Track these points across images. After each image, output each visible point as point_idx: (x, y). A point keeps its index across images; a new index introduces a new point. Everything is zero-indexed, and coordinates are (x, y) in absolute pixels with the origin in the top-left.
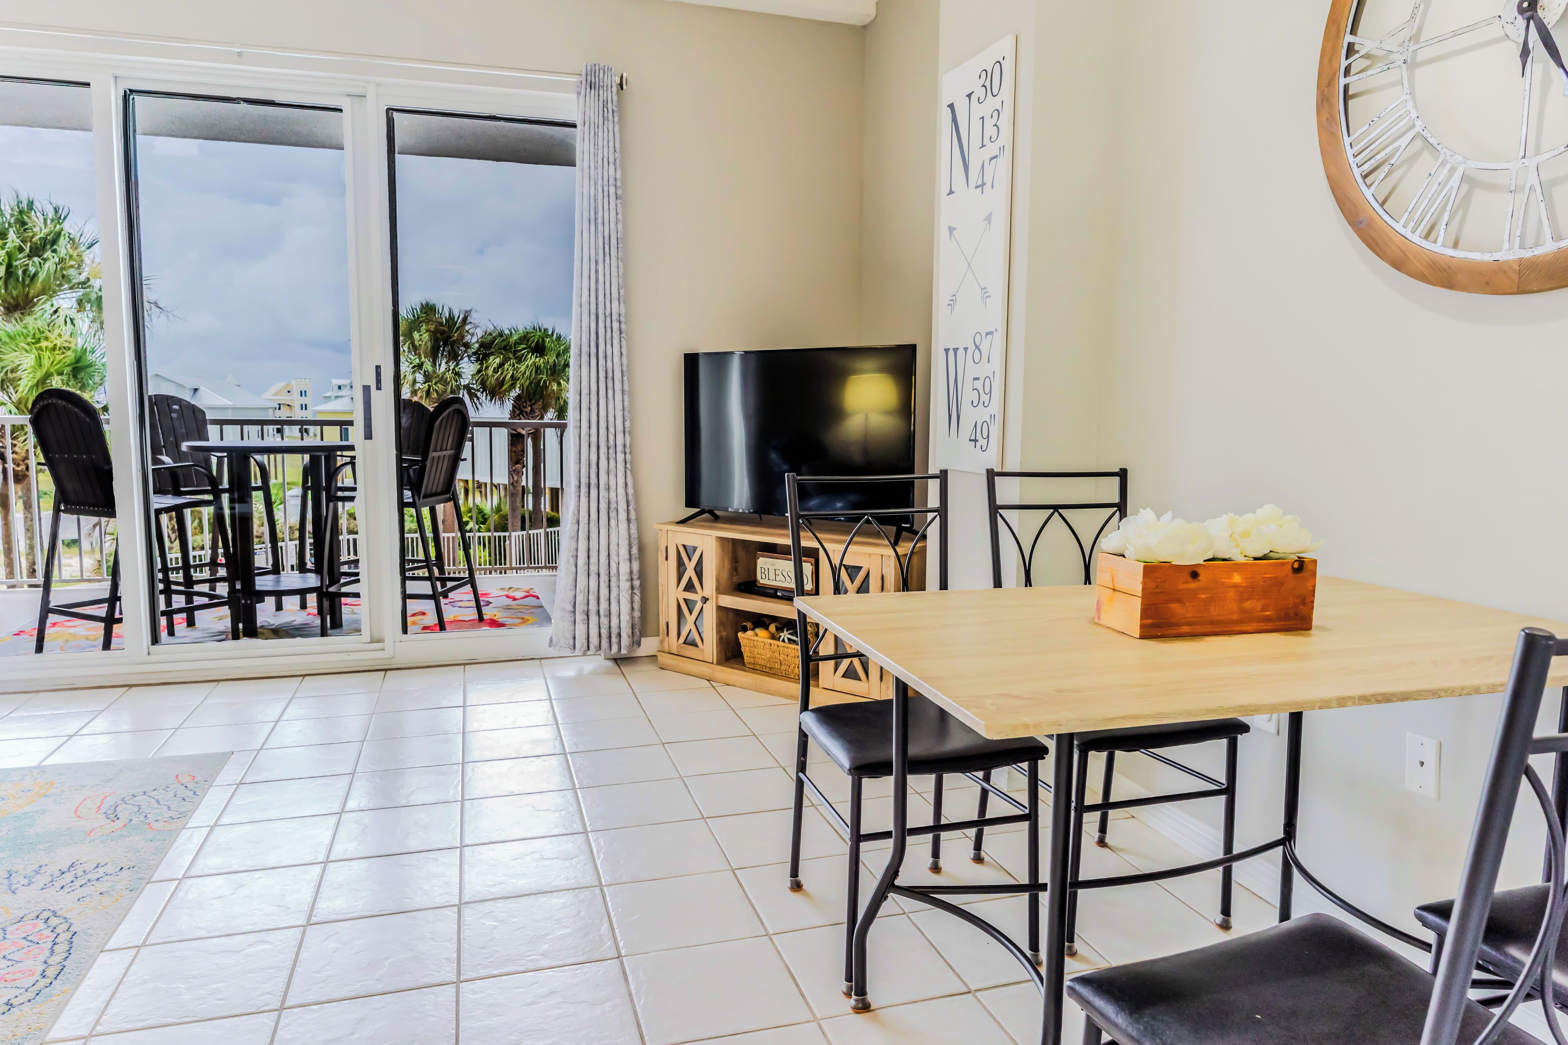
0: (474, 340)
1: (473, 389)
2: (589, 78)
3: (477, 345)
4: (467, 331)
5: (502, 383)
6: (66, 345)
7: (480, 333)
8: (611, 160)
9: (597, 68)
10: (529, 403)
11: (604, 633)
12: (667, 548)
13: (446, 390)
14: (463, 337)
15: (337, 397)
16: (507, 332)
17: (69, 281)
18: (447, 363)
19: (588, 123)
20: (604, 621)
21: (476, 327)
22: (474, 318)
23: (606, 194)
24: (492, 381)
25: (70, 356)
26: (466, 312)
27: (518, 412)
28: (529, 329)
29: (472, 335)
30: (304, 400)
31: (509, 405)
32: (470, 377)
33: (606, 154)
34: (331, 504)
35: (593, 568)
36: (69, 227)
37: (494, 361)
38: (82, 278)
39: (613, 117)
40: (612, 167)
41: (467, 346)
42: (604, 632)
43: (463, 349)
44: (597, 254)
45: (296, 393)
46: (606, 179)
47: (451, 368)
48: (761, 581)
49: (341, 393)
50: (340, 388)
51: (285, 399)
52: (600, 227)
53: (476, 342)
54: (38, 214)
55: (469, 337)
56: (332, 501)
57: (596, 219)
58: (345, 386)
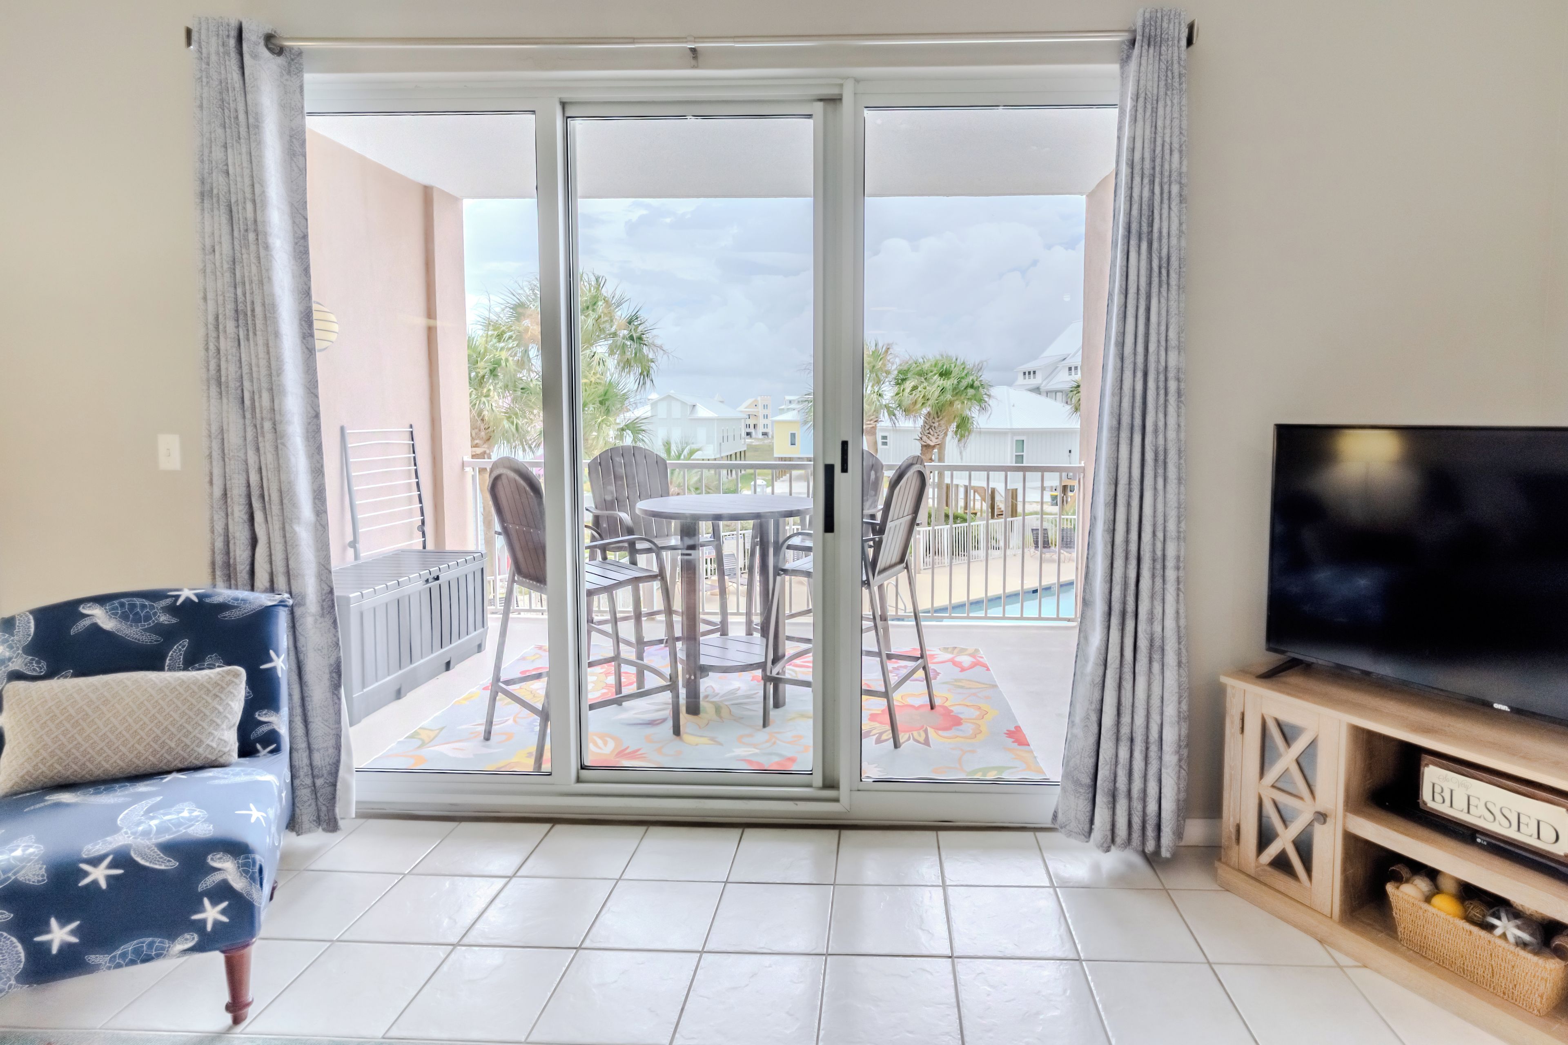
0: (894, 367)
1: (891, 407)
2: (1147, 30)
3: (896, 372)
4: (889, 361)
5: (915, 403)
6: (598, 381)
7: (897, 361)
8: (1176, 146)
9: (1159, 15)
10: (937, 419)
11: (1136, 823)
12: (1243, 714)
13: (871, 409)
14: (885, 365)
15: (788, 409)
16: (921, 360)
17: (604, 332)
18: (872, 386)
19: (1143, 95)
20: (1137, 805)
21: (896, 356)
22: (895, 350)
23: (1166, 196)
24: (907, 402)
25: (601, 389)
26: (888, 345)
27: (928, 427)
28: (938, 357)
29: (893, 364)
30: (766, 412)
31: (920, 422)
32: (890, 398)
33: (1167, 139)
34: (778, 578)
35: (1125, 730)
36: (607, 291)
37: (909, 385)
38: (613, 330)
39: (1180, 84)
40: (1176, 156)
41: (888, 373)
42: (1137, 821)
43: (884, 374)
44: (1150, 284)
45: (760, 407)
46: (1166, 174)
47: (876, 391)
48: (1431, 804)
49: (792, 406)
50: (790, 402)
51: (752, 410)
52: (1155, 245)
53: (895, 370)
54: (586, 284)
55: (890, 365)
56: (779, 575)
57: (1151, 232)
58: (794, 400)
